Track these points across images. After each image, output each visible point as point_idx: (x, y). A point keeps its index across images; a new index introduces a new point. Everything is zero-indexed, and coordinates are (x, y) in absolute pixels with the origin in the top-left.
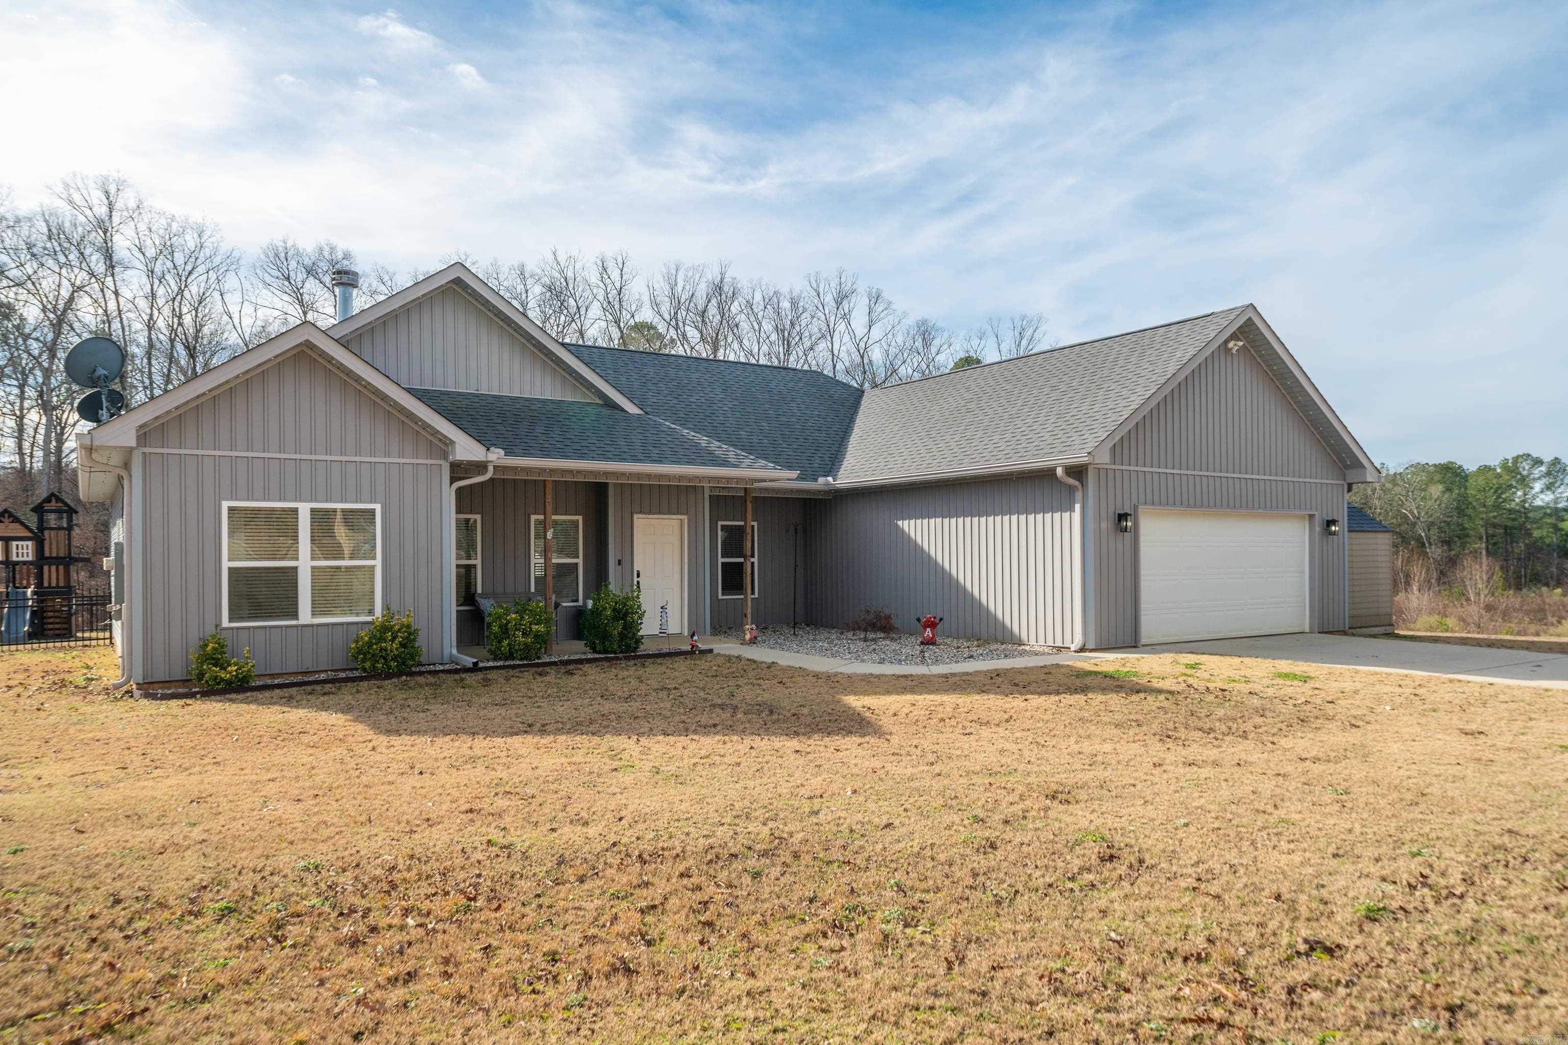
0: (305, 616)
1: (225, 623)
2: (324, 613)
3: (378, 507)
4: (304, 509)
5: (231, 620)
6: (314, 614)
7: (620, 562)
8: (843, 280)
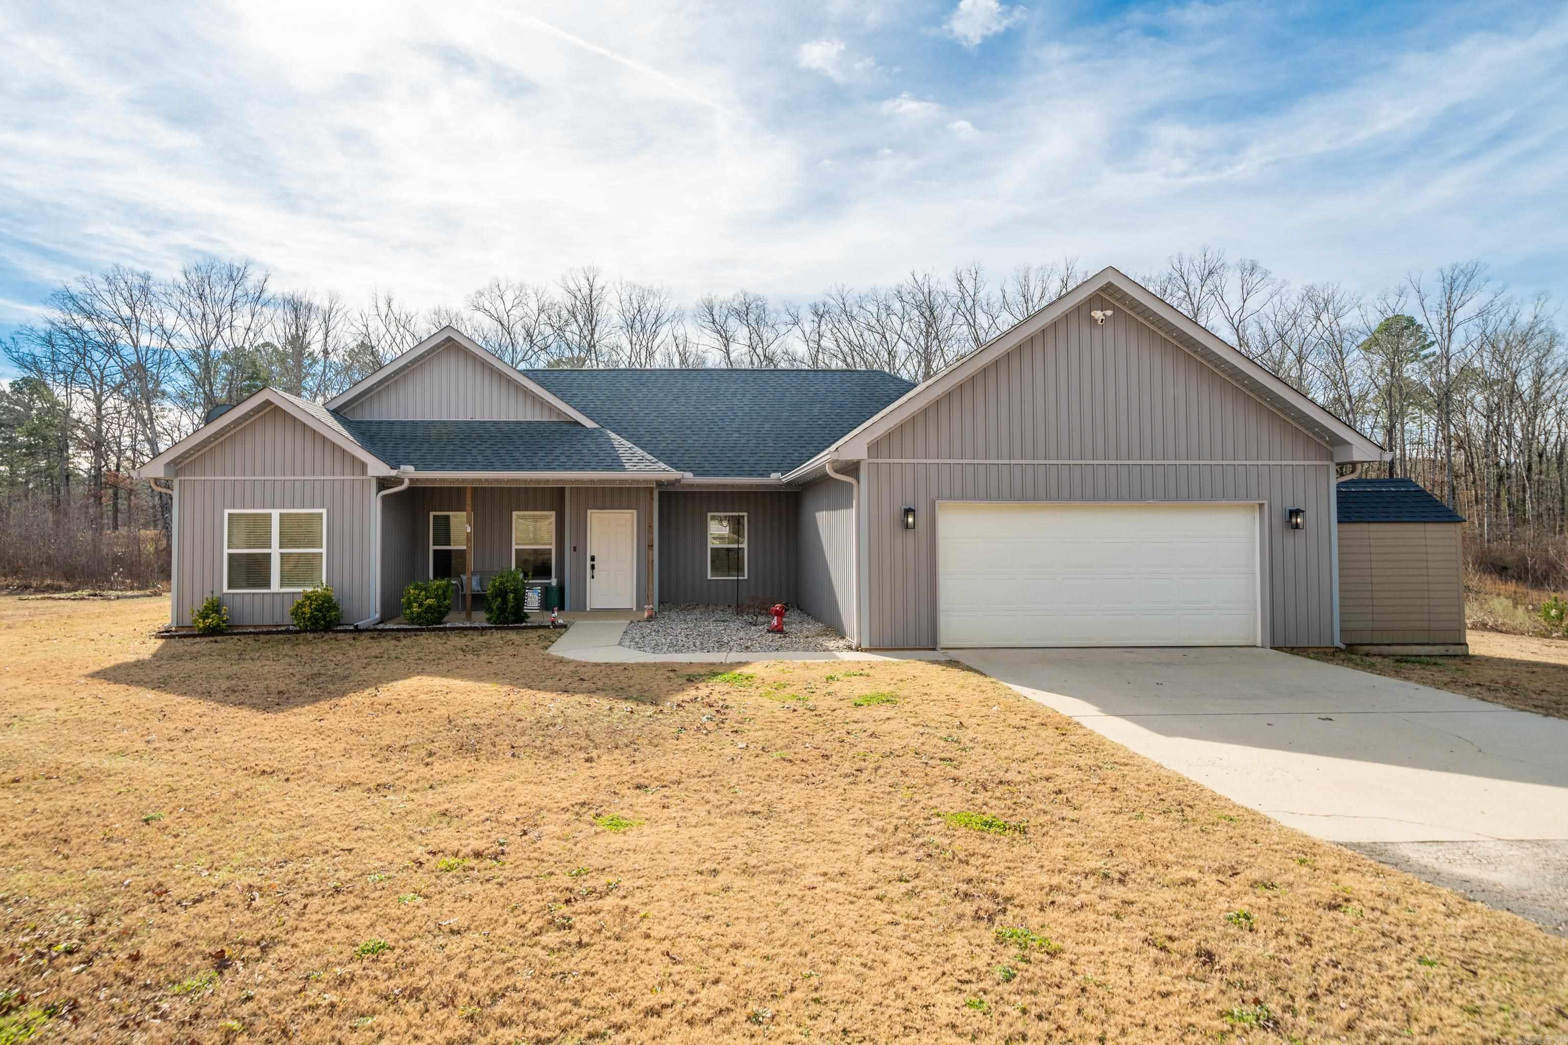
0: (275, 586)
1: (225, 590)
2: (289, 586)
3: (324, 511)
4: (275, 514)
5: (230, 587)
6: (282, 586)
7: (575, 549)
8: (1208, 257)
